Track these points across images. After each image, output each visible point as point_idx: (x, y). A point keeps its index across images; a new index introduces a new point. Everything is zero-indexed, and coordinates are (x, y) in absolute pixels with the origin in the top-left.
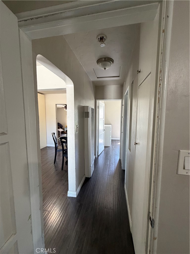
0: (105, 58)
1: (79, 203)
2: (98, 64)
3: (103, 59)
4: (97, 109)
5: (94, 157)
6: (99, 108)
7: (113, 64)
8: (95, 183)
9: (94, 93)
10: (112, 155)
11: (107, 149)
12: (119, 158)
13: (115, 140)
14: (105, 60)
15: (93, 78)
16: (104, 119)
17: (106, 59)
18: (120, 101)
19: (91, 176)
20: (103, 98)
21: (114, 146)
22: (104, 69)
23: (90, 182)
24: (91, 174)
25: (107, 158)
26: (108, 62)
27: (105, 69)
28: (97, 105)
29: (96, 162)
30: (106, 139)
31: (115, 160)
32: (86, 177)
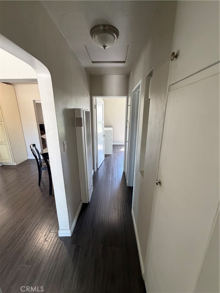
0: (104, 26)
1: (75, 246)
2: (92, 36)
3: (102, 28)
4: (94, 110)
5: (93, 172)
6: (96, 108)
7: (118, 39)
8: (96, 210)
9: (88, 86)
10: (114, 167)
11: (108, 158)
12: (122, 170)
13: (117, 145)
14: (104, 31)
15: (86, 63)
16: (103, 122)
17: (107, 28)
18: (124, 99)
19: (89, 201)
20: (101, 94)
21: (116, 154)
22: (102, 47)
23: (88, 209)
24: (90, 198)
25: (108, 172)
26: (110, 34)
27: (105, 47)
28: (94, 103)
29: (95, 179)
30: (106, 144)
31: (118, 173)
32: (83, 203)
